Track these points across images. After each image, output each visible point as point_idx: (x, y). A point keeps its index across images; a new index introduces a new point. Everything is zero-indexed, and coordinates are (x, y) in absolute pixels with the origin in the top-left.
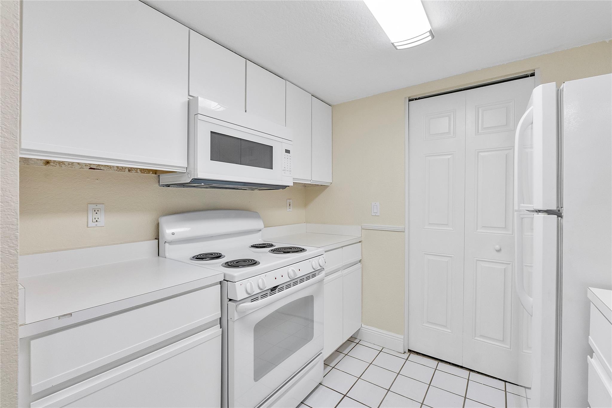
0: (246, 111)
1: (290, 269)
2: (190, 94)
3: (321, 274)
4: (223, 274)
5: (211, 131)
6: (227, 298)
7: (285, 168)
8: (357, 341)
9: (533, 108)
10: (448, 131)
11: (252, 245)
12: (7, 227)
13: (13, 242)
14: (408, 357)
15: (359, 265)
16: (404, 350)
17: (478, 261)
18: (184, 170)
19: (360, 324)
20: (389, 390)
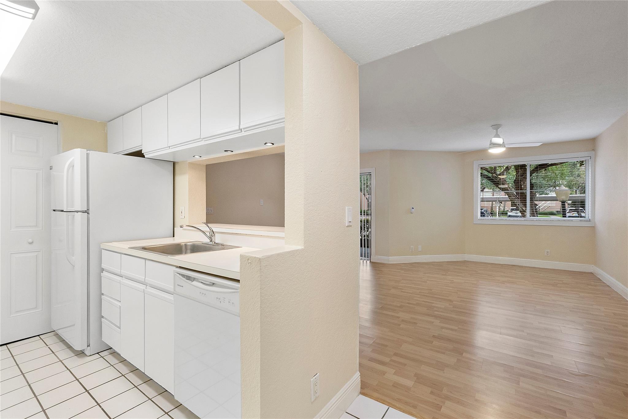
9: (74, 159)
17: (12, 254)
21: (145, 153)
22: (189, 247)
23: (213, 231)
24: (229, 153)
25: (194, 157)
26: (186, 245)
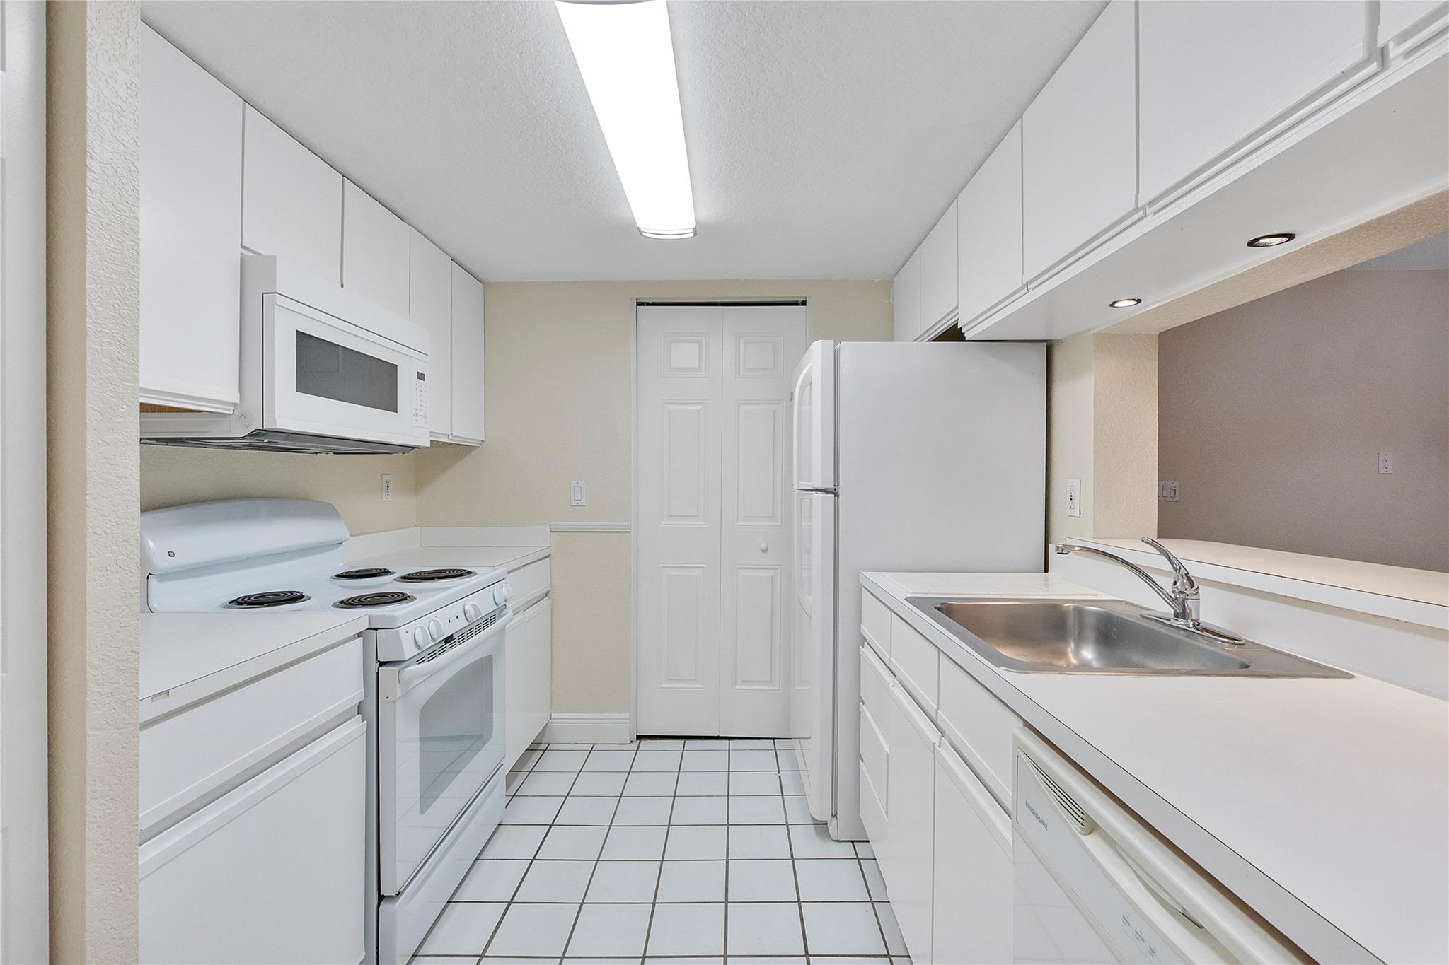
0: (342, 286)
1: (468, 604)
2: (244, 244)
3: (507, 614)
4: (367, 616)
5: (297, 331)
6: (375, 660)
7: (417, 410)
8: (543, 747)
9: (812, 366)
10: (697, 366)
11: (339, 573)
12: (127, 523)
13: (134, 549)
14: (638, 747)
15: (546, 601)
16: (630, 738)
17: (739, 570)
18: (230, 410)
19: (549, 714)
20: (621, 797)
21: (965, 326)
22: (1090, 621)
23: (1189, 579)
24: (1276, 250)
25: (1112, 305)
26: (1080, 612)
